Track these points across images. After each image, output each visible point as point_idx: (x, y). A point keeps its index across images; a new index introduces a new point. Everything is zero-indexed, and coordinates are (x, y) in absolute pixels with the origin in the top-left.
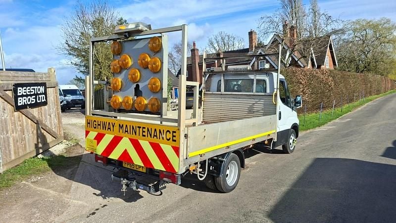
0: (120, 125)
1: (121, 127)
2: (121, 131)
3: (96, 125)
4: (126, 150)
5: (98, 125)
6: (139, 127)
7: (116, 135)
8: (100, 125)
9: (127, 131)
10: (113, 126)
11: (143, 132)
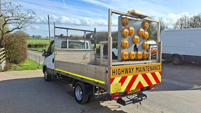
0: (136, 68)
1: (137, 69)
2: (137, 71)
3: (120, 72)
4: (140, 81)
5: (122, 71)
6: (146, 67)
7: (134, 74)
8: (123, 71)
9: (141, 71)
10: (133, 70)
11: (148, 69)
